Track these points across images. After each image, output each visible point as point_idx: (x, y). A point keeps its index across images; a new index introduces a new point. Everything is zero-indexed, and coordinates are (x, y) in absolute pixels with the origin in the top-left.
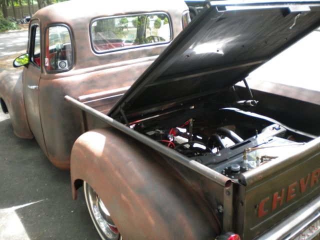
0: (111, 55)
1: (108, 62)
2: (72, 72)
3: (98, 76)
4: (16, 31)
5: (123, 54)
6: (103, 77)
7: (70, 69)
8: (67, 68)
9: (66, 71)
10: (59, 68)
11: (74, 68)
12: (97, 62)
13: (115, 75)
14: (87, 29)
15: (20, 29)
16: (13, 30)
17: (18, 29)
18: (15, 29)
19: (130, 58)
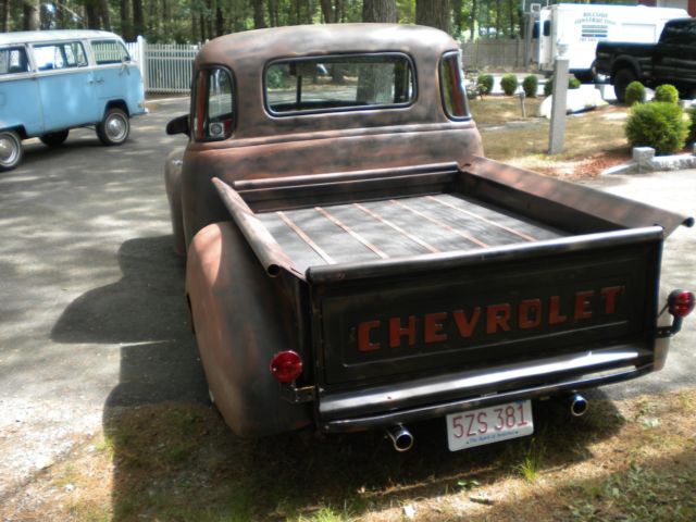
0: (296, 120)
1: (291, 131)
2: (230, 142)
3: (272, 151)
4: (279, 90)
5: (319, 120)
6: (280, 155)
7: (228, 136)
8: (222, 134)
9: (221, 139)
10: (211, 134)
11: (233, 136)
12: (272, 130)
13: (301, 152)
14: (258, 76)
15: (288, 87)
16: (275, 88)
17: (284, 87)
18: (278, 86)
19: (331, 128)
